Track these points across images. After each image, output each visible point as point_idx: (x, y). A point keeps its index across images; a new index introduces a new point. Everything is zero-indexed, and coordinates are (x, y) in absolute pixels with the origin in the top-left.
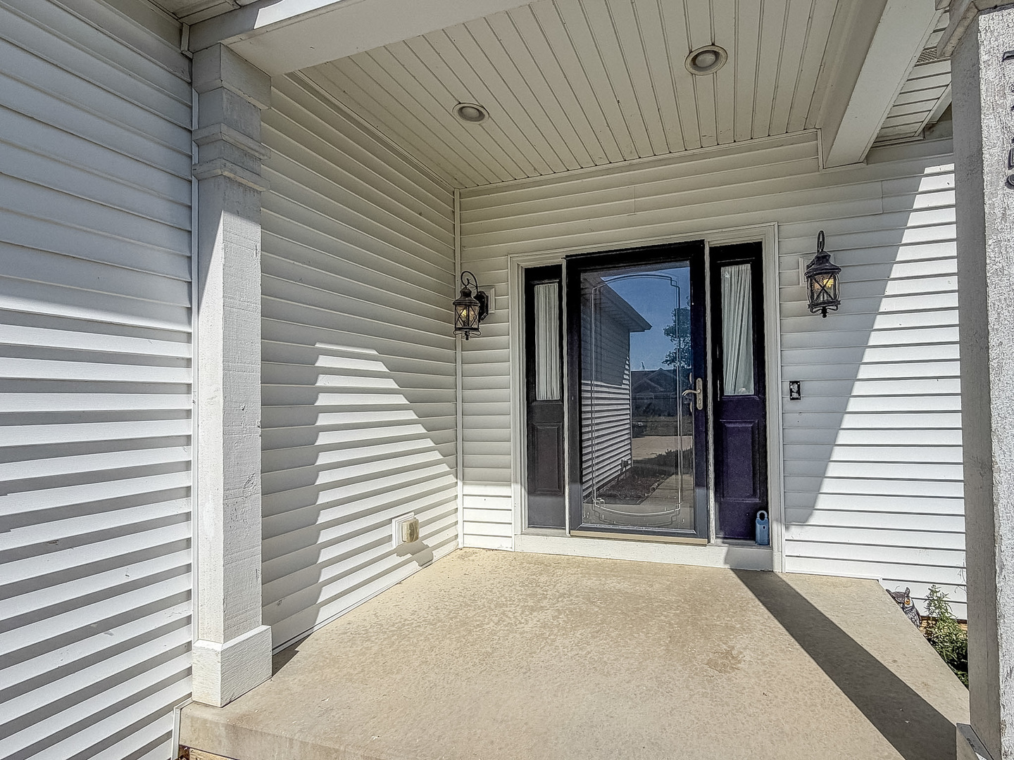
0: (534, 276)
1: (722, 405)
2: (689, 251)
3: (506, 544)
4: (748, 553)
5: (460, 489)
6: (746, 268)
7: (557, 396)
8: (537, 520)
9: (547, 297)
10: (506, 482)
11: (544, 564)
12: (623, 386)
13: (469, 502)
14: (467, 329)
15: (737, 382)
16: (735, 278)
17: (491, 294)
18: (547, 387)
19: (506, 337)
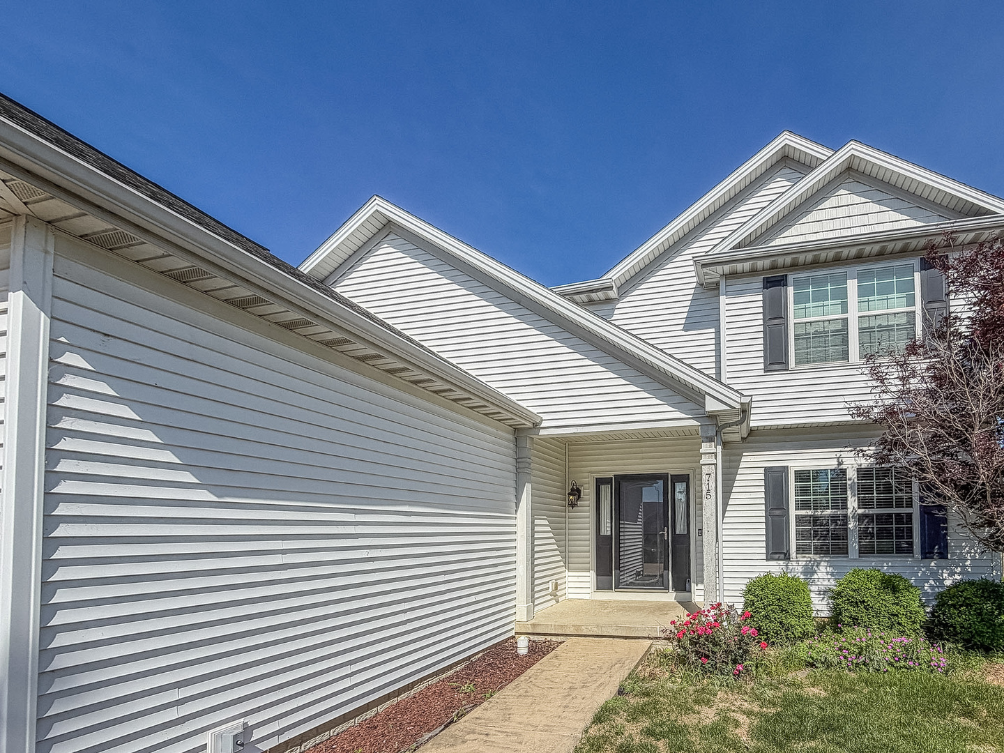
0: (600, 482)
1: (676, 537)
2: (662, 477)
3: (587, 597)
4: (683, 595)
5: (567, 573)
6: (684, 484)
7: (609, 533)
8: (600, 587)
9: (605, 491)
10: (588, 570)
11: (603, 605)
12: (638, 523)
13: (571, 579)
14: (573, 505)
15: (680, 529)
16: (680, 487)
17: (582, 489)
18: (606, 530)
19: (588, 508)
